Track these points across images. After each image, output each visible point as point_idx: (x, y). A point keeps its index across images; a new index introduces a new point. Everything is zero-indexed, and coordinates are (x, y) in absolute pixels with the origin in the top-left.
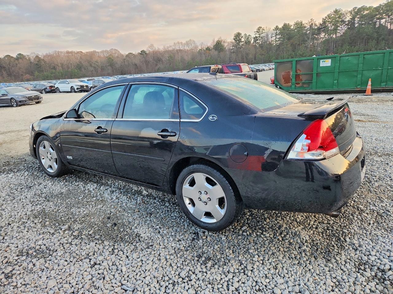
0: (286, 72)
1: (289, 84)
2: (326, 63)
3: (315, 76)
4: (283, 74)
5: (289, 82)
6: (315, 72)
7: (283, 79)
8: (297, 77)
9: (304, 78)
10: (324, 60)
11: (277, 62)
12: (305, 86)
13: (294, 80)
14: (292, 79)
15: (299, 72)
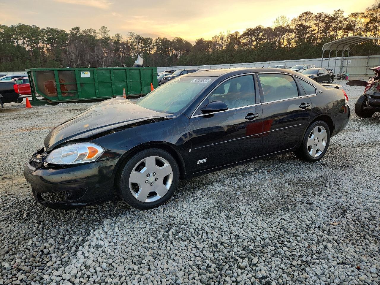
0: (49, 82)
1: (54, 94)
2: (86, 75)
3: (79, 86)
4: (45, 83)
5: (55, 92)
6: (78, 82)
7: (47, 88)
8: (62, 86)
9: (69, 88)
10: (84, 72)
11: (36, 71)
12: (71, 95)
13: (59, 90)
14: (56, 89)
15: (63, 82)
